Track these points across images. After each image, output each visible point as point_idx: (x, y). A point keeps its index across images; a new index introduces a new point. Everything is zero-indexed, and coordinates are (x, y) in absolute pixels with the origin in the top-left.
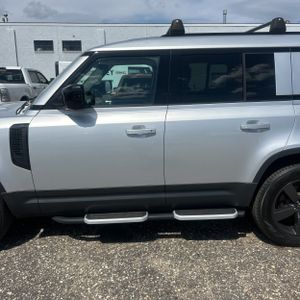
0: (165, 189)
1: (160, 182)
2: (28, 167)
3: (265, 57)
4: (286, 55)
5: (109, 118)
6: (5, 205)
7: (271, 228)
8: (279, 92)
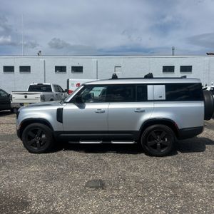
0: (108, 132)
1: (106, 129)
2: (62, 122)
3: (144, 87)
4: (151, 86)
5: (90, 106)
6: (53, 136)
7: (147, 148)
8: (148, 99)
